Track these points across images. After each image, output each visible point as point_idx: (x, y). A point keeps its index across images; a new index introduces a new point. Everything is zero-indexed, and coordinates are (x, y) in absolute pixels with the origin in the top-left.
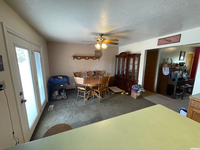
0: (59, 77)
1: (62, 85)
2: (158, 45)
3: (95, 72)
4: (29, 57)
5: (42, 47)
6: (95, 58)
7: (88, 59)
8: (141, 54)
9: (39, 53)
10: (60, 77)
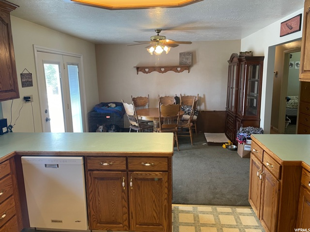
0: (109, 105)
1: (108, 116)
2: (281, 36)
3: (177, 98)
4: (60, 72)
5: (82, 57)
6: (179, 69)
7: (165, 71)
8: (264, 57)
9: (77, 65)
10: (111, 104)
